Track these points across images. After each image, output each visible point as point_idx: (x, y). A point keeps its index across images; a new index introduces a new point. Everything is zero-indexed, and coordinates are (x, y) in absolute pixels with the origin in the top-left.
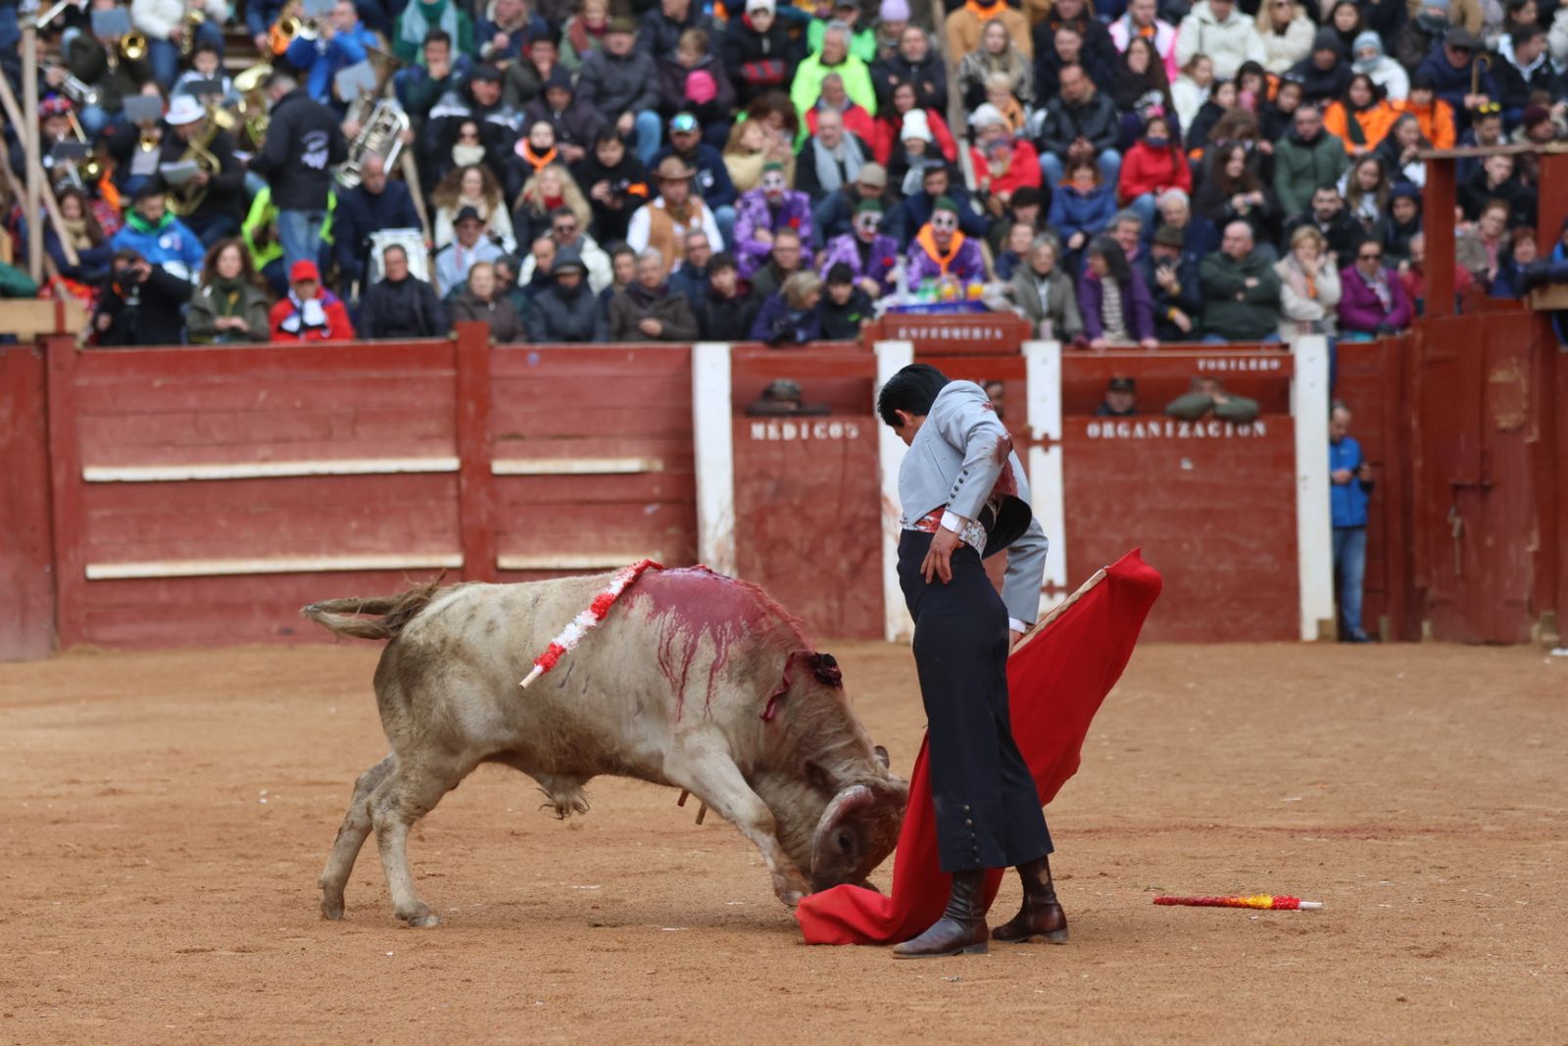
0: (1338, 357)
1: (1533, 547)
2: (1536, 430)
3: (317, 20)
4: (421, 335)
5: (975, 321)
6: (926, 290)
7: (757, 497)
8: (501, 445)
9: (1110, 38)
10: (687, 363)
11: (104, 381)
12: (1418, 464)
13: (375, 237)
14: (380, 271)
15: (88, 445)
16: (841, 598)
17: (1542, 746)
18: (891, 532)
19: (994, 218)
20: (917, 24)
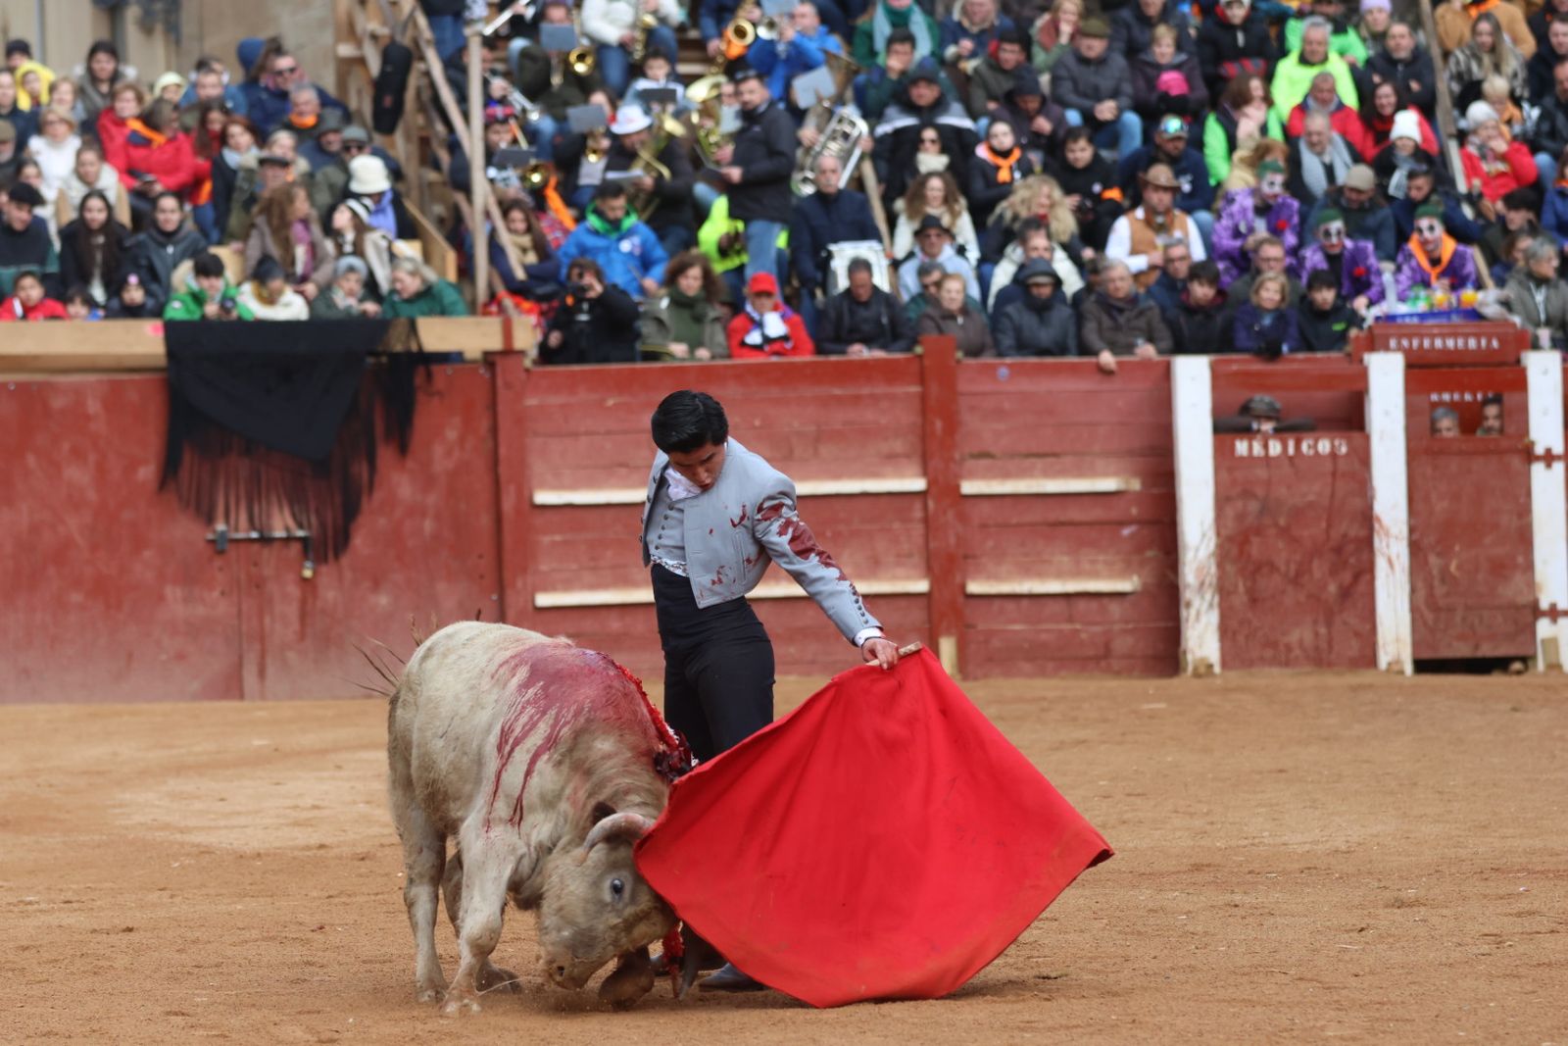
3: (776, 19)
5: (1467, 330)
6: (1417, 298)
7: (1241, 517)
8: (970, 463)
10: (1165, 377)
11: (555, 400)
13: (833, 248)
14: (842, 283)
15: (537, 466)
16: (1329, 624)
18: (1383, 554)
19: (1489, 224)
20: (1402, 19)
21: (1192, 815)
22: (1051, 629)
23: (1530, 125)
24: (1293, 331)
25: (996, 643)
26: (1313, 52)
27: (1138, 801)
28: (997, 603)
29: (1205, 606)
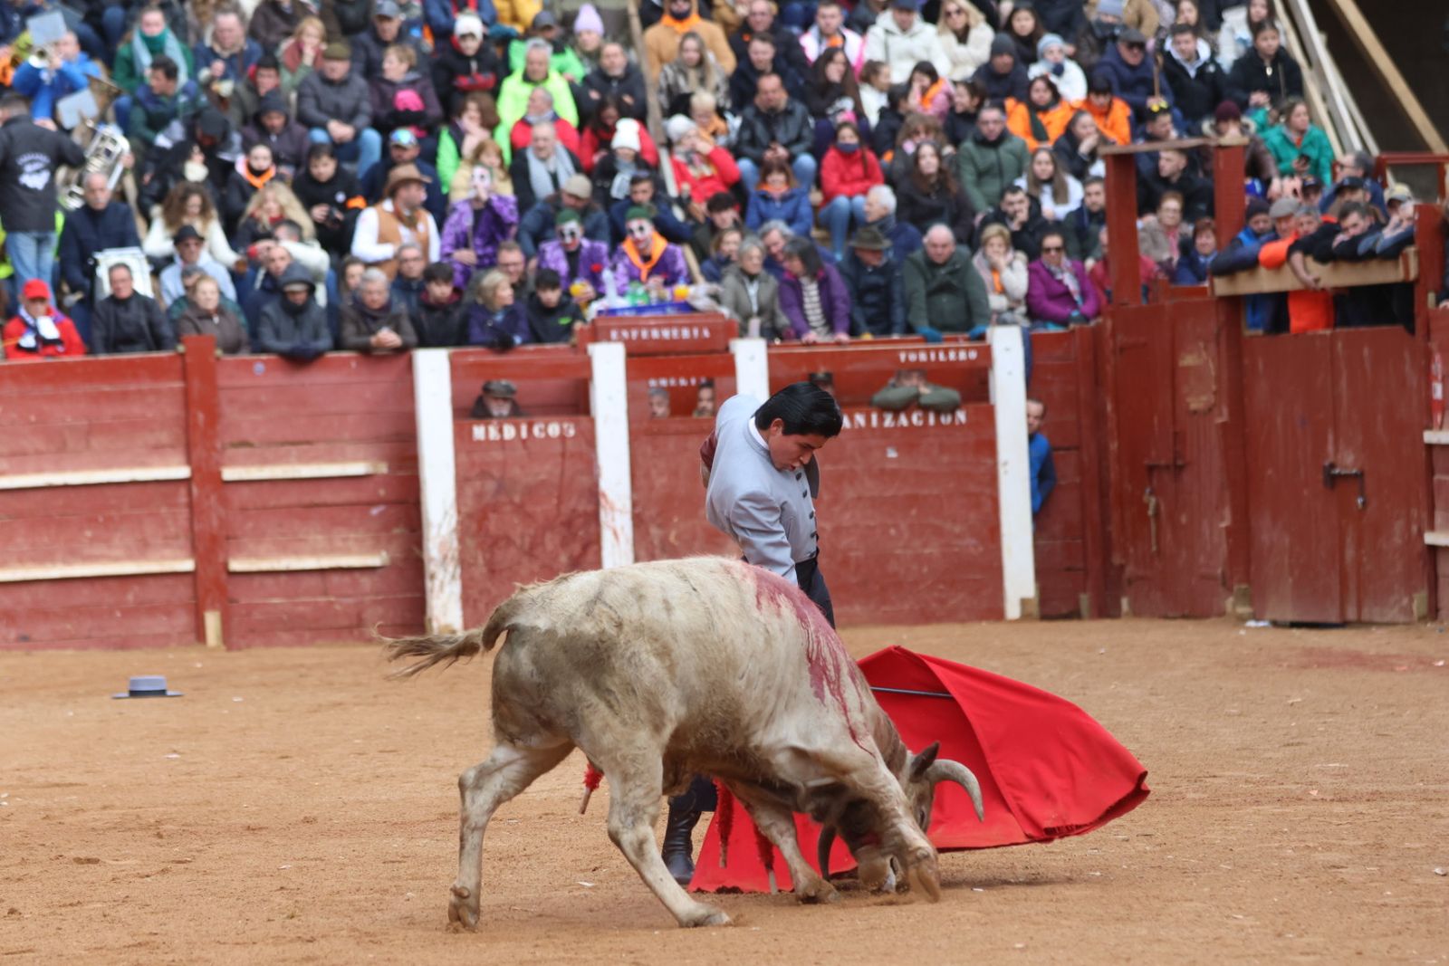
0: (1032, 346)
1: (1224, 525)
2: (1225, 411)
3: (46, 49)
4: (150, 349)
5: (683, 321)
6: (635, 294)
7: (479, 495)
8: (231, 452)
9: (801, 49)
10: (407, 369)
12: (1114, 446)
13: (99, 256)
14: (106, 289)
17: (1239, 715)
18: (608, 526)
19: (697, 225)
20: (614, 40)
21: (440, 768)
22: (307, 601)
23: (733, 136)
24: (523, 325)
25: (257, 615)
26: (534, 72)
27: (390, 757)
28: (257, 581)
29: (448, 577)
